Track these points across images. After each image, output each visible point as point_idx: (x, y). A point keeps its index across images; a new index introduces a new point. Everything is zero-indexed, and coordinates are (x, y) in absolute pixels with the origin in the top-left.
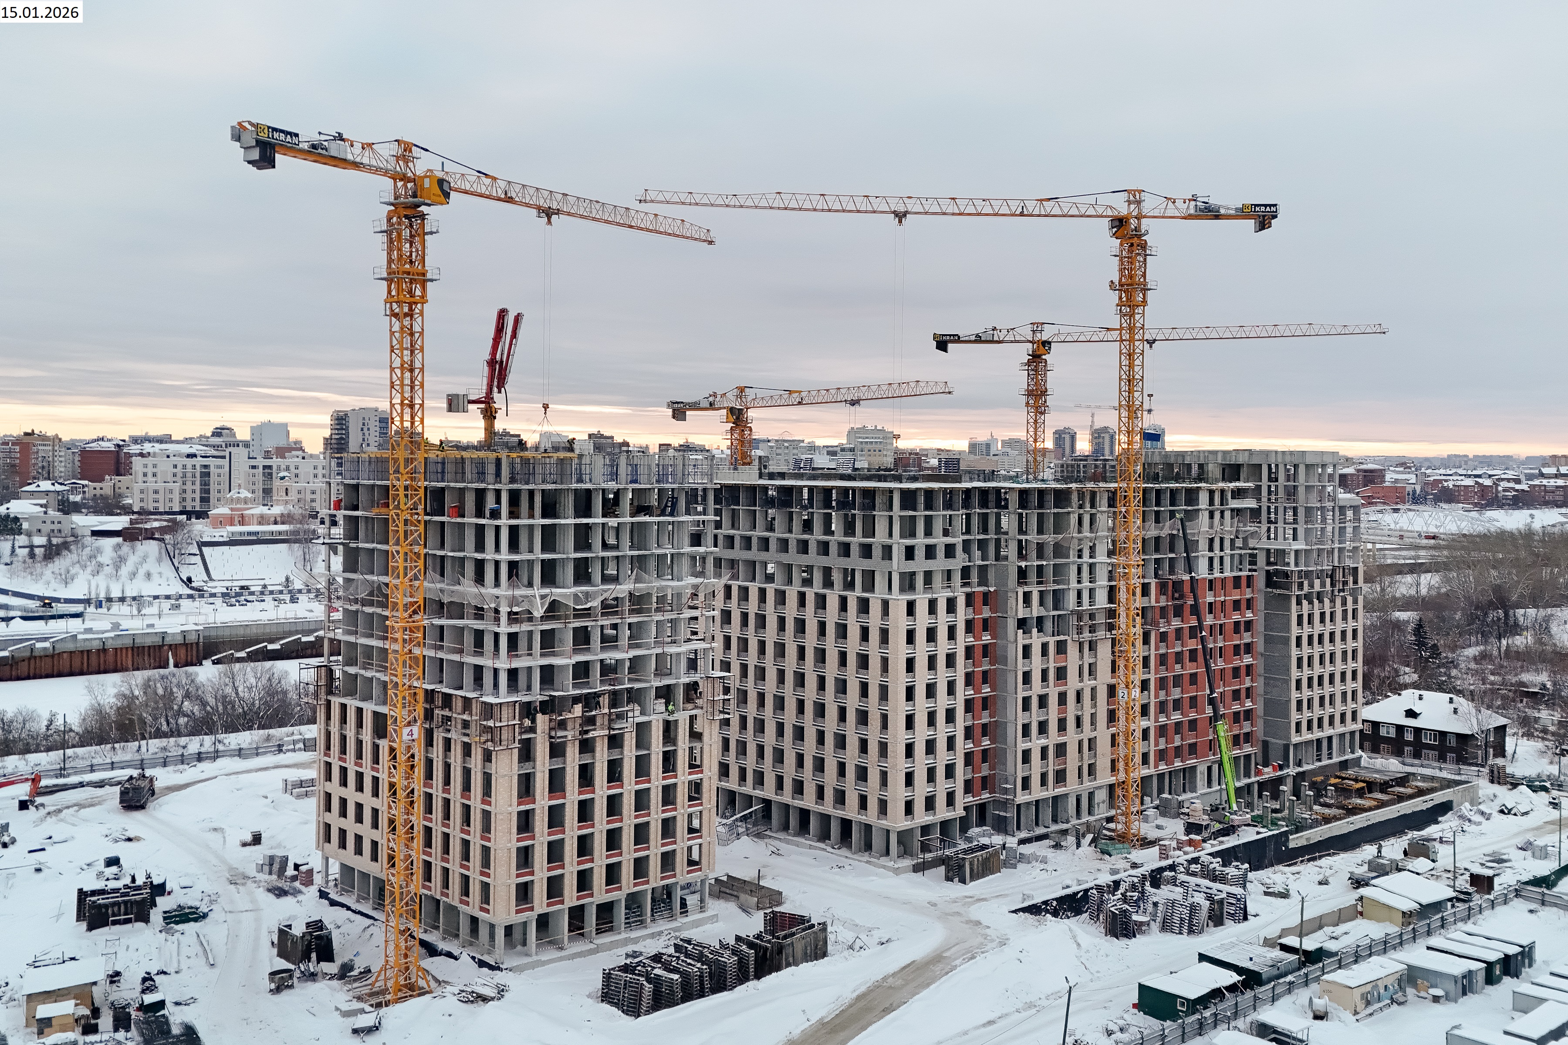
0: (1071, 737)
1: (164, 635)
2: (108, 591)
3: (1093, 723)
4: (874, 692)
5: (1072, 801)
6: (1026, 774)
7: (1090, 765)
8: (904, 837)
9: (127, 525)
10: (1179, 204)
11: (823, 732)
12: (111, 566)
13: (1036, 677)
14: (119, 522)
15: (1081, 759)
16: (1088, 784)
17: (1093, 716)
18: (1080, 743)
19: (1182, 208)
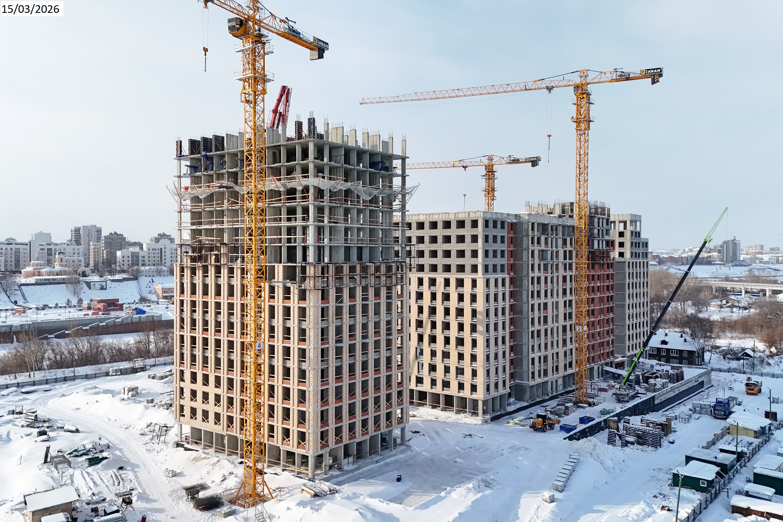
0: (550, 352)
1: (11, 327)
3: (557, 345)
5: (550, 384)
6: (533, 370)
7: (556, 366)
8: (485, 403)
10: (608, 75)
13: (536, 321)
15: (553, 363)
16: (556, 376)
17: (558, 341)
18: (553, 355)
19: (609, 77)
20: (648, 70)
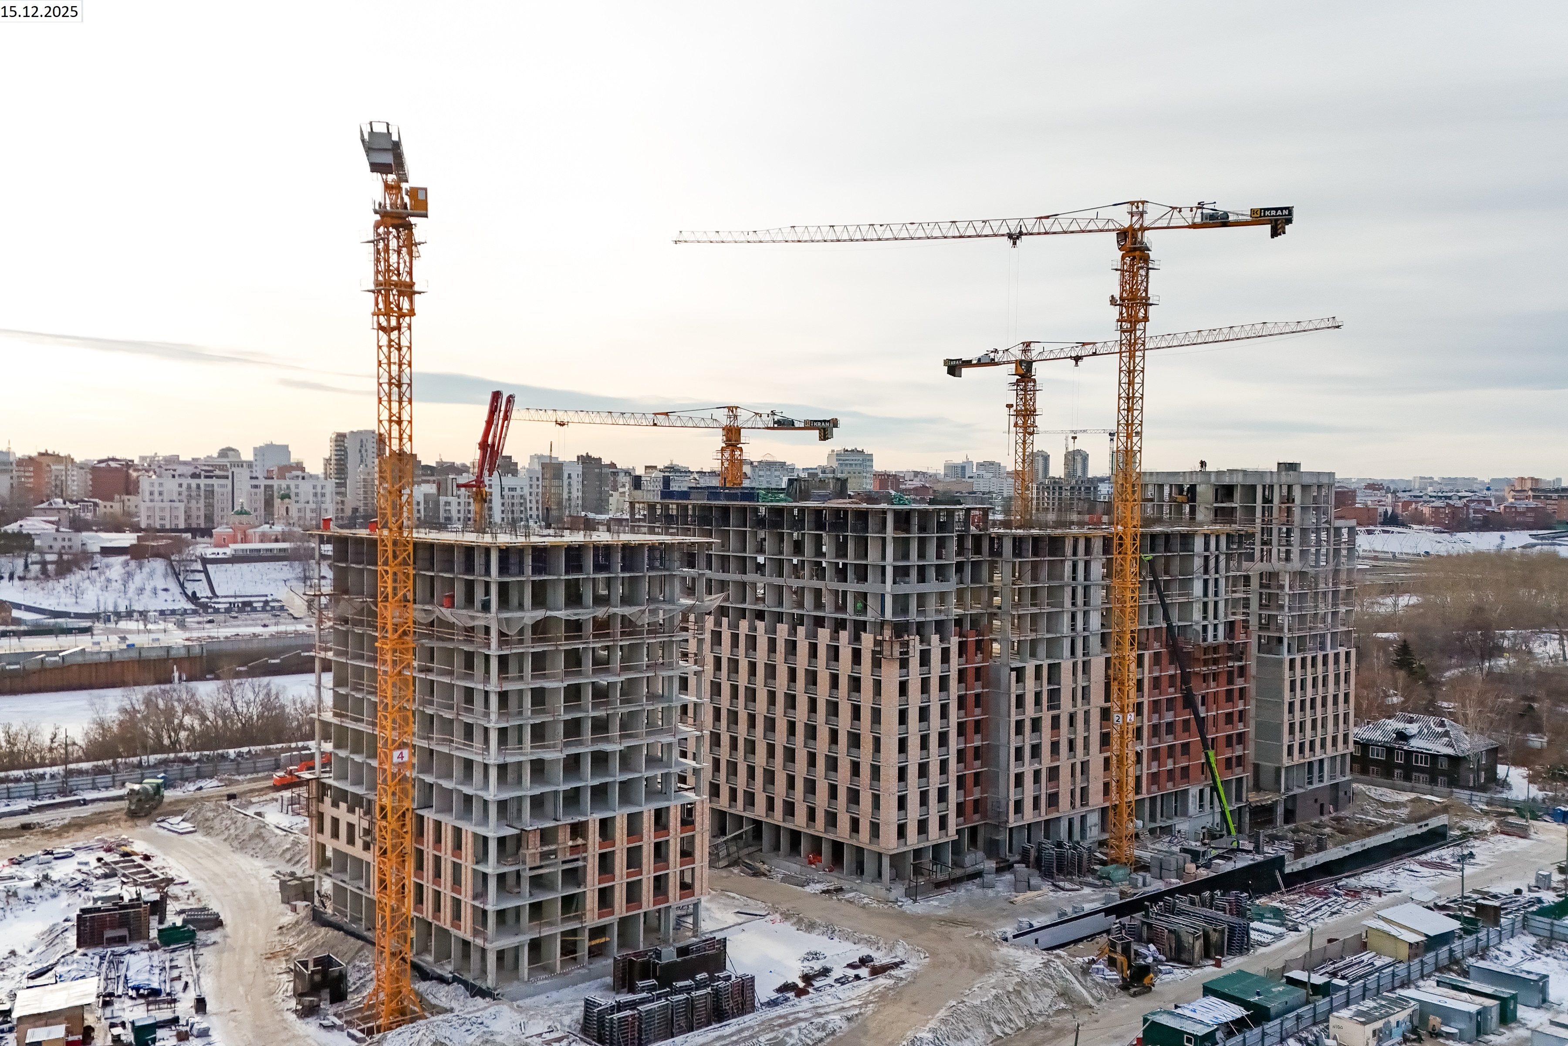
0: (1064, 761)
1: (168, 649)
2: (116, 606)
3: (1086, 747)
4: (866, 715)
5: (1064, 825)
6: (1018, 797)
7: (1082, 788)
8: (896, 860)
9: (135, 542)
10: (1186, 213)
11: (814, 754)
12: (120, 582)
13: (1030, 699)
14: (127, 539)
15: (1074, 783)
16: (1080, 808)
17: (1086, 739)
18: (1073, 766)
19: (1188, 217)
20: (1265, 210)
